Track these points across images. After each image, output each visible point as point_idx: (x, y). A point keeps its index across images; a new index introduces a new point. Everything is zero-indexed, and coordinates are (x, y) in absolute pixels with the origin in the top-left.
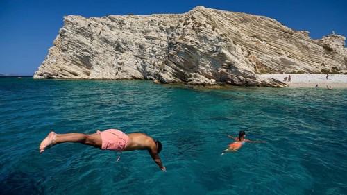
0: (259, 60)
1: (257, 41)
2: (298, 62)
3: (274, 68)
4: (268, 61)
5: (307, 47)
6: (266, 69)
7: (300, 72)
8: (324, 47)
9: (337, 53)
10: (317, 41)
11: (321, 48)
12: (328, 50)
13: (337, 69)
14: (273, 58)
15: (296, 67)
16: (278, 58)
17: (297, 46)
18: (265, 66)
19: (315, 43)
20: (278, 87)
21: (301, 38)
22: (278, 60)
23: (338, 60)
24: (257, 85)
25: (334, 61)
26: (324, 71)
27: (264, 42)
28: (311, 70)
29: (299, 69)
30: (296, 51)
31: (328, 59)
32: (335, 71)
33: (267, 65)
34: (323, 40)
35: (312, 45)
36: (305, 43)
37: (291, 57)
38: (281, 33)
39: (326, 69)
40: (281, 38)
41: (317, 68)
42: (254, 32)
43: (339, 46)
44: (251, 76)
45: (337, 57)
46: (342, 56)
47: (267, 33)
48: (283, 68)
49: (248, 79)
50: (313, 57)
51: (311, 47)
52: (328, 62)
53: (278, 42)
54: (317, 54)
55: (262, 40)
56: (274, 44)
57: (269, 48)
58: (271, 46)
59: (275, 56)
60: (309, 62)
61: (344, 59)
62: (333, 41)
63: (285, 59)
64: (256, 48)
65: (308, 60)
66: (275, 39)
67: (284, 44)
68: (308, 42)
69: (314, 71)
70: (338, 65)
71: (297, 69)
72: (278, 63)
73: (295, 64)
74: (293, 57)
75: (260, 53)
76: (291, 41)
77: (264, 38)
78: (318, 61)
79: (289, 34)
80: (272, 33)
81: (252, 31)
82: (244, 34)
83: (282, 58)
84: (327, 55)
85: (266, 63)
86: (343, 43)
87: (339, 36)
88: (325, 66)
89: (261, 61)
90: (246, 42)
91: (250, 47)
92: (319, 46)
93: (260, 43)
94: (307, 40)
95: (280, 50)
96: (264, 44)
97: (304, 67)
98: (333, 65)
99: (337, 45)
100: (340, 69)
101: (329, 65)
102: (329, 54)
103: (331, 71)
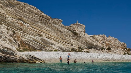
1: (22, 23)
2: (54, 43)
3: (36, 46)
4: (31, 41)
5: (60, 31)
6: (29, 48)
7: (55, 51)
8: (72, 32)
9: (80, 37)
10: (67, 27)
11: (70, 32)
12: (75, 34)
14: (35, 38)
15: (53, 46)
16: (39, 39)
17: (53, 29)
18: (29, 45)
20: (34, 63)
21: (56, 24)
23: (82, 42)
24: (15, 61)
25: (79, 43)
26: (73, 50)
27: (27, 25)
28: (64, 49)
29: (56, 48)
30: (52, 33)
31: (75, 41)
32: (80, 50)
33: (30, 44)
34: (71, 27)
35: (63, 30)
36: (58, 28)
37: (49, 38)
38: (41, 18)
39: (74, 48)
40: (41, 23)
41: (68, 47)
42: (19, 16)
43: (82, 32)
44: (10, 53)
45: (81, 40)
46: (84, 39)
47: (30, 17)
48: (43, 47)
49: (7, 56)
50: (65, 39)
51: (63, 31)
52: (75, 43)
53: (38, 25)
54: (68, 37)
55: (26, 23)
56: (35, 26)
57: (32, 29)
58: (33, 28)
59: (36, 37)
60: (62, 42)
61: (85, 41)
62: (78, 28)
63: (44, 40)
64: (21, 29)
65: (62, 41)
66: (36, 23)
67: (44, 27)
68: (61, 27)
69: (66, 50)
70: (82, 46)
71: (54, 48)
72: (39, 43)
73: (52, 44)
74: (50, 38)
75: (24, 34)
76: (48, 26)
77: (27, 21)
78: (69, 42)
79: (47, 20)
80: (33, 17)
81: (17, 15)
82: (10, 17)
83: (42, 39)
84: (74, 38)
85: (29, 42)
86: (84, 30)
87: (81, 24)
88: (73, 46)
89: (25, 40)
90: (11, 23)
91: (15, 28)
92: (68, 31)
93: (24, 25)
94: (60, 26)
95: (41, 32)
96: (28, 26)
97: (59, 47)
98: (79, 46)
99: (80, 31)
100: (84, 49)
101: (76, 46)
102: (76, 37)
103: (77, 50)
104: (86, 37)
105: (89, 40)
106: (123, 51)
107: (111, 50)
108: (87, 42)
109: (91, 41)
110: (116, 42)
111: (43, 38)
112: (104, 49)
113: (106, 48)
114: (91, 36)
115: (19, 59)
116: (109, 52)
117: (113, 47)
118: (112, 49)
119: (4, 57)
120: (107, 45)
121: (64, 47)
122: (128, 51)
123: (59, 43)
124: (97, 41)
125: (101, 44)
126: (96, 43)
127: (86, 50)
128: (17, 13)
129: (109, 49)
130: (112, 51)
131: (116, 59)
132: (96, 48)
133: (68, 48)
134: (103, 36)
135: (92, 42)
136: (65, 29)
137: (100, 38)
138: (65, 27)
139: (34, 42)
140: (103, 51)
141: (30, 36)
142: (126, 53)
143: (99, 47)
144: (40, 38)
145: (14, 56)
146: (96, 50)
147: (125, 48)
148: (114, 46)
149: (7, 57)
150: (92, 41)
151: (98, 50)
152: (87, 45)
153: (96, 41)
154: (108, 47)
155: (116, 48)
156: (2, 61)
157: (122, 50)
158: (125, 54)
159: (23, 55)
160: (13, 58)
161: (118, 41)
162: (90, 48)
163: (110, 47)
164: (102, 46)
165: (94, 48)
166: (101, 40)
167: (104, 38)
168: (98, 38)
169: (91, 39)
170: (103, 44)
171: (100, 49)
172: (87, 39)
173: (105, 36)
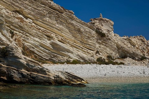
0: (26, 44)
1: (21, 18)
2: (71, 49)
3: (44, 55)
4: (36, 46)
5: (79, 31)
8: (97, 32)
9: (109, 39)
11: (94, 32)
12: (101, 35)
13: (112, 59)
14: (42, 42)
15: (70, 54)
16: (47, 43)
17: (68, 28)
18: (33, 52)
19: (87, 26)
21: (72, 19)
22: (49, 45)
23: (111, 47)
25: (108, 49)
26: (100, 61)
27: (28, 21)
28: (87, 59)
29: (74, 57)
30: (67, 35)
31: (102, 46)
32: (110, 61)
33: (36, 52)
34: (94, 23)
35: (84, 28)
36: (76, 25)
37: (63, 41)
38: (50, 10)
39: (101, 58)
40: (50, 17)
41: (92, 56)
42: (16, 6)
43: (110, 31)
44: (38, 69)
45: (111, 44)
46: (115, 43)
47: (33, 9)
48: (55, 56)
49: (34, 74)
50: (86, 43)
51: (83, 30)
52: (102, 50)
53: (46, 21)
54: (91, 40)
55: (27, 18)
56: (41, 23)
57: (36, 28)
58: (38, 26)
59: (44, 40)
60: (83, 49)
61: (117, 46)
62: (102, 25)
63: (57, 44)
64: (21, 28)
65: (82, 47)
66: (42, 17)
67: (54, 25)
68: (80, 24)
69: (89, 60)
70: (112, 54)
71: (71, 57)
72: (49, 49)
73: (69, 51)
74: (65, 41)
75: (26, 35)
76: (61, 22)
77: (29, 14)
78: (92, 48)
79: (59, 12)
80: (38, 9)
81: (14, 4)
82: (4, 8)
83: (53, 43)
84: (100, 42)
85: (34, 48)
86: (111, 28)
87: (107, 19)
88: (99, 54)
89: (28, 45)
90: (6, 18)
91: (13, 26)
92: (92, 30)
93: (25, 22)
94: (79, 22)
95: (50, 32)
96: (30, 23)
97: (78, 55)
98: (107, 53)
99: (108, 30)
100: (114, 58)
101: (103, 54)
102: (102, 41)
103: (107, 61)
104: (117, 39)
105: (122, 45)
108: (119, 48)
109: (125, 46)
111: (54, 41)
112: (146, 58)
113: (148, 57)
114: (125, 38)
115: (53, 78)
119: (30, 75)
120: (148, 53)
121: (86, 56)
123: (77, 50)
124: (134, 46)
125: (139, 51)
126: (132, 50)
127: (119, 61)
128: (14, 2)
132: (133, 56)
133: (92, 58)
134: (142, 38)
135: (127, 48)
136: (87, 28)
137: (138, 41)
138: (87, 25)
139: (41, 48)
141: (35, 38)
143: (137, 55)
144: (49, 42)
145: (46, 74)
146: (133, 61)
149: (34, 76)
150: (127, 46)
151: (136, 60)
152: (119, 52)
153: (133, 47)
156: (27, 82)
159: (58, 72)
160: (43, 77)
162: (123, 57)
164: (142, 55)
165: (130, 57)
166: (140, 45)
167: (143, 41)
168: (135, 42)
169: (126, 42)
170: (143, 51)
171: (139, 58)
172: (119, 43)
173: (144, 38)
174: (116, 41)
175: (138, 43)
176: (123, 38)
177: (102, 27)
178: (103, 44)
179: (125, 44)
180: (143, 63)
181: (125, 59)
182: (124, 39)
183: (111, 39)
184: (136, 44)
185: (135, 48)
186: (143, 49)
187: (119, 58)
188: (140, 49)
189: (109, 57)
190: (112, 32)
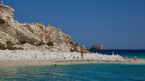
9: (9, 26)
12: (1, 22)
13: (11, 44)
23: (11, 34)
25: (7, 35)
31: (2, 32)
32: (10, 46)
43: (10, 18)
45: (10, 31)
52: (1, 36)
61: (16, 33)
62: (3, 12)
70: (11, 40)
86: (12, 15)
87: (8, 7)
98: (7, 39)
99: (8, 17)
100: (14, 44)
101: (3, 39)
102: (2, 27)
103: (6, 46)
104: (16, 26)
105: (22, 31)
106: (69, 46)
107: (53, 45)
108: (18, 34)
109: (24, 32)
110: (58, 34)
112: (43, 44)
113: (46, 42)
114: (24, 24)
116: (50, 49)
117: (55, 41)
118: (54, 43)
120: (46, 38)
122: (75, 46)
124: (33, 32)
125: (38, 37)
126: (31, 36)
127: (18, 46)
129: (50, 44)
130: (55, 47)
131: (67, 59)
132: (32, 42)
134: (41, 25)
135: (26, 34)
137: (36, 27)
140: (42, 47)
142: (73, 49)
143: (36, 41)
146: (32, 46)
147: (71, 43)
148: (56, 39)
150: (26, 33)
151: (34, 45)
152: (18, 38)
153: (31, 33)
154: (48, 42)
155: (59, 43)
157: (67, 46)
158: (72, 51)
161: (60, 32)
162: (23, 42)
163: (51, 41)
164: (40, 40)
165: (29, 43)
166: (39, 31)
167: (42, 28)
168: (34, 28)
169: (25, 29)
170: (41, 37)
171: (38, 44)
172: (19, 29)
173: (42, 25)
174: (15, 28)
175: (37, 30)
176: (22, 24)
177: (2, 14)
178: (2, 30)
179: (24, 31)
180: (41, 48)
181: (24, 45)
182: (24, 26)
183: (10, 26)
184: (35, 30)
185: (34, 34)
186: (42, 35)
187: (18, 44)
188: (38, 35)
189: (8, 43)
190: (12, 18)
